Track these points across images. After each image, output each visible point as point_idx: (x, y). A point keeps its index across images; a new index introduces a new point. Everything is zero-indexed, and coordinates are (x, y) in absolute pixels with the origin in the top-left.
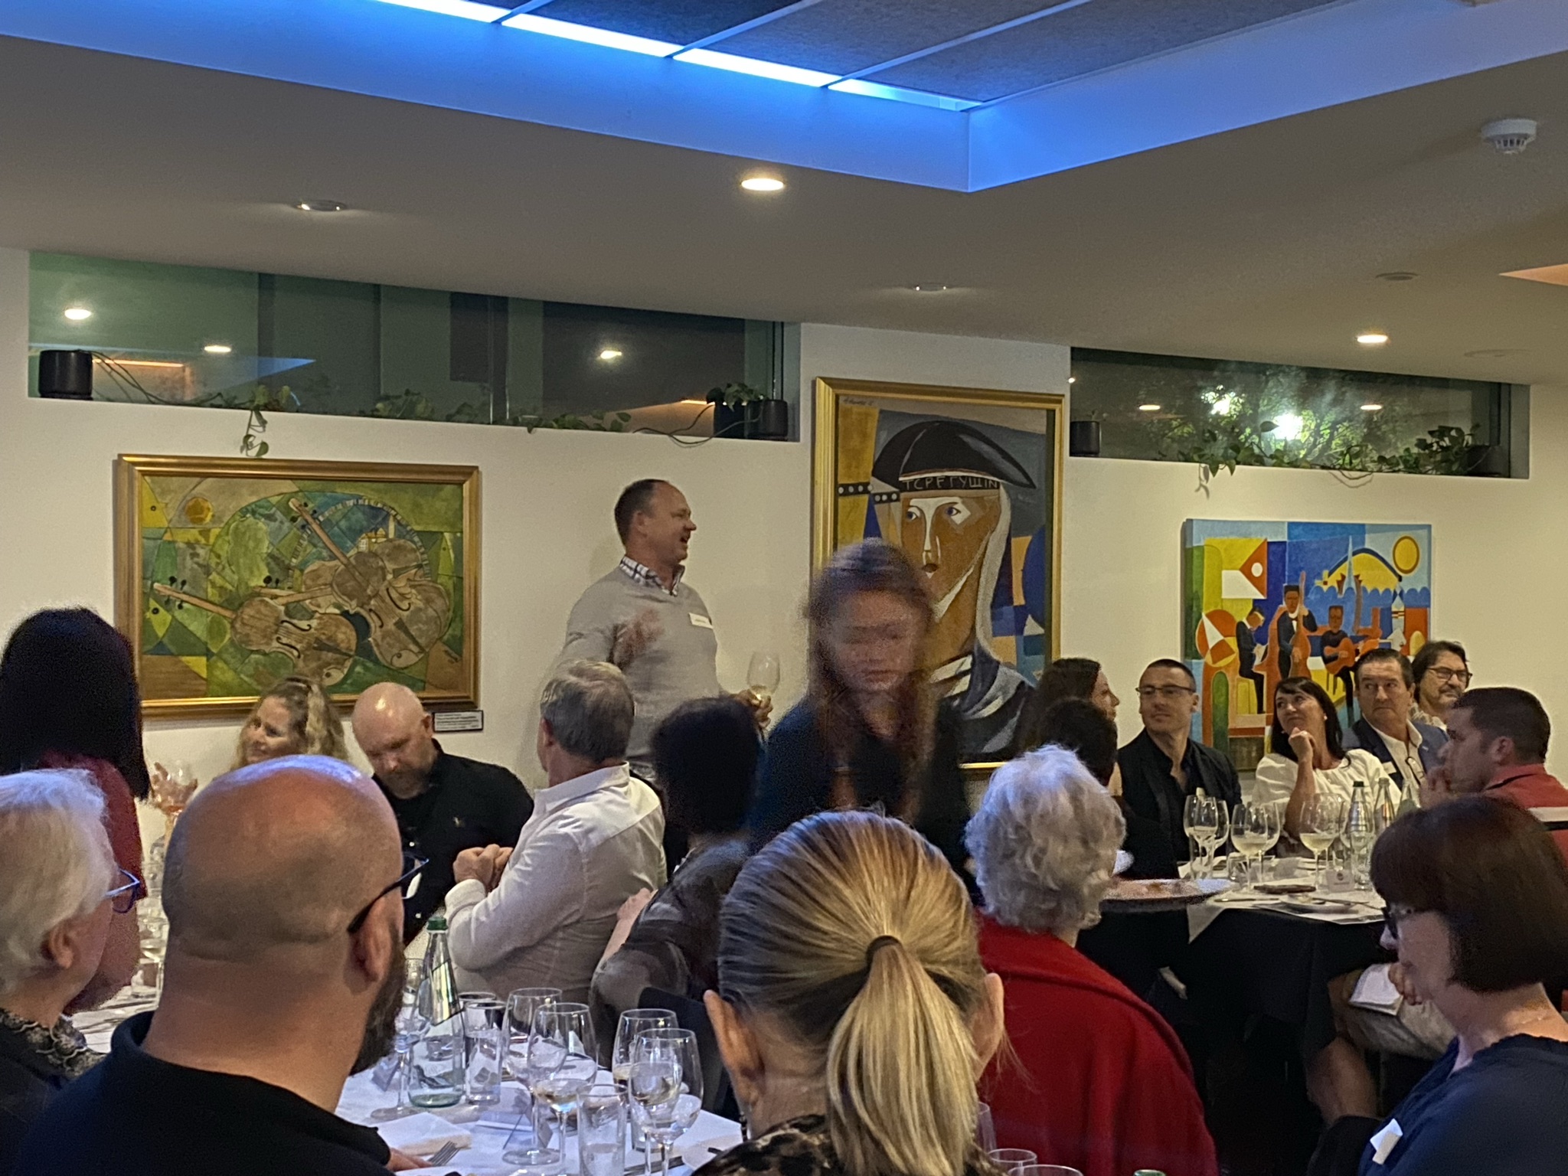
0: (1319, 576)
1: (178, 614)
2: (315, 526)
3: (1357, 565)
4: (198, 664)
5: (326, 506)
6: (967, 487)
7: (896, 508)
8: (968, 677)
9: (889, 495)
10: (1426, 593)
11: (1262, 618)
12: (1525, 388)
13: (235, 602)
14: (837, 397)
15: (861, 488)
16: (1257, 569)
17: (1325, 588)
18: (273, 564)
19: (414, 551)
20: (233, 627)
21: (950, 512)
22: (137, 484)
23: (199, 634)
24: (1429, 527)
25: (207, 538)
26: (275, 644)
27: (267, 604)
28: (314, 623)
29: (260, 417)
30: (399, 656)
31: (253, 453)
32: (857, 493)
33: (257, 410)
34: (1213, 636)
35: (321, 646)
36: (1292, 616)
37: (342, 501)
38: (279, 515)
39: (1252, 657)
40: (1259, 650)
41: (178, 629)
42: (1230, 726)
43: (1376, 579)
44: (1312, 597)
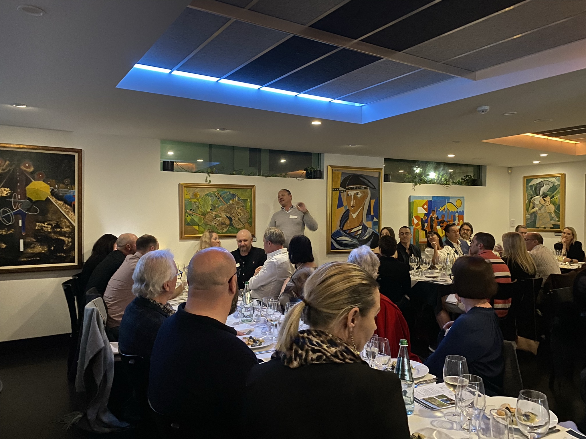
0: (439, 208)
1: (192, 217)
2: (221, 198)
3: (448, 205)
4: (197, 227)
5: (223, 194)
6: (361, 189)
7: (345, 193)
8: (361, 231)
9: (344, 191)
10: (463, 212)
11: (427, 217)
12: (486, 166)
13: (204, 214)
14: (332, 170)
15: (337, 189)
16: (426, 207)
17: (441, 211)
18: (212, 206)
19: (241, 203)
20: (204, 220)
21: (357, 194)
22: (183, 189)
23: (197, 221)
24: (464, 197)
25: (198, 201)
26: (213, 223)
27: (211, 215)
28: (221, 219)
29: (209, 175)
30: (239, 226)
31: (208, 183)
32: (337, 190)
33: (208, 173)
34: (416, 221)
35: (222, 224)
36: (433, 217)
37: (226, 193)
38: (213, 196)
39: (425, 226)
40: (426, 224)
41: (192, 220)
42: (420, 241)
43: (452, 209)
44: (438, 213)
